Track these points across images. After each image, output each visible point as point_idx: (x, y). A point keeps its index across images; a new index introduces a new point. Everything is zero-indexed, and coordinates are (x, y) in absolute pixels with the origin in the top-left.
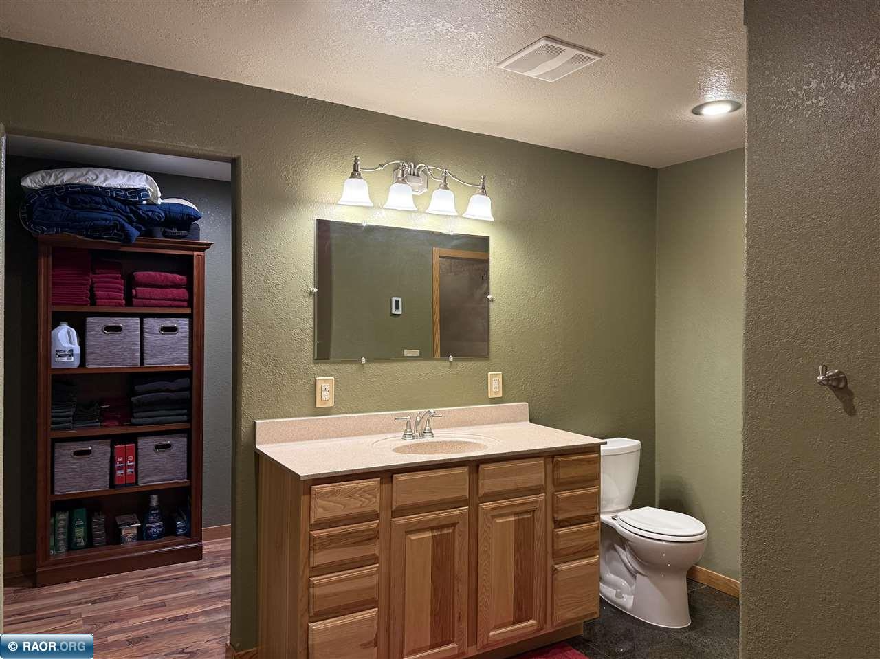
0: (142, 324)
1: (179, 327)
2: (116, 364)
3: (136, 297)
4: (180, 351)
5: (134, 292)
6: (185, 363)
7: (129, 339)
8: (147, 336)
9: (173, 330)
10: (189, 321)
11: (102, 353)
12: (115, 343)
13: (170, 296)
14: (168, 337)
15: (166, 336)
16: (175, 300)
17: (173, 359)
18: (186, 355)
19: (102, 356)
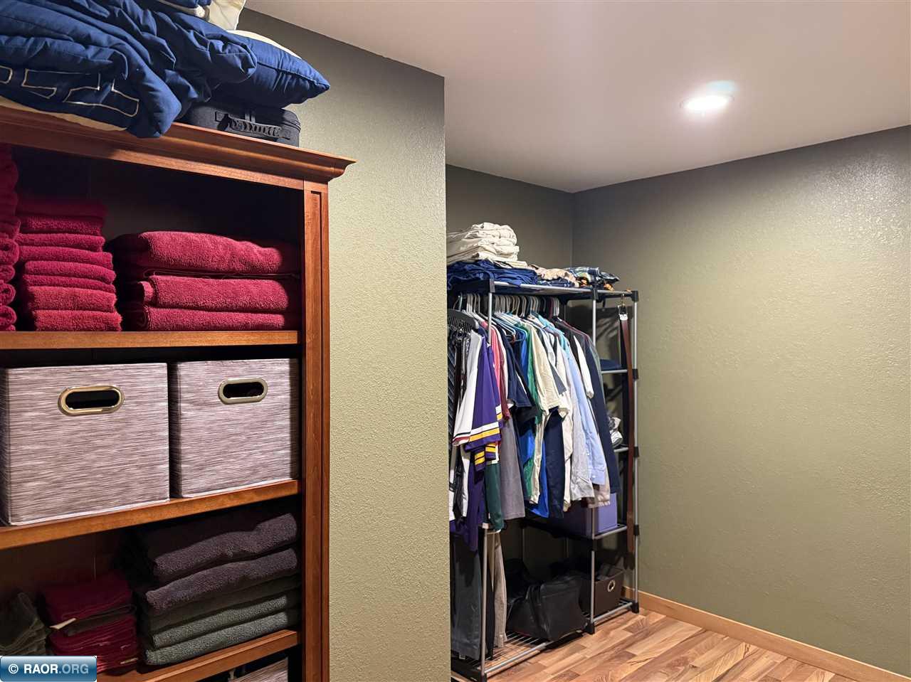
0: (172, 377)
1: (269, 382)
2: (105, 504)
3: (155, 303)
4: (271, 446)
5: (147, 287)
6: (283, 475)
7: (138, 426)
8: (186, 410)
9: (253, 389)
10: (291, 365)
11: (60, 477)
12: (99, 442)
13: (244, 300)
14: (241, 409)
15: (237, 408)
16: (255, 310)
17: (254, 470)
18: (285, 454)
19: (58, 484)
